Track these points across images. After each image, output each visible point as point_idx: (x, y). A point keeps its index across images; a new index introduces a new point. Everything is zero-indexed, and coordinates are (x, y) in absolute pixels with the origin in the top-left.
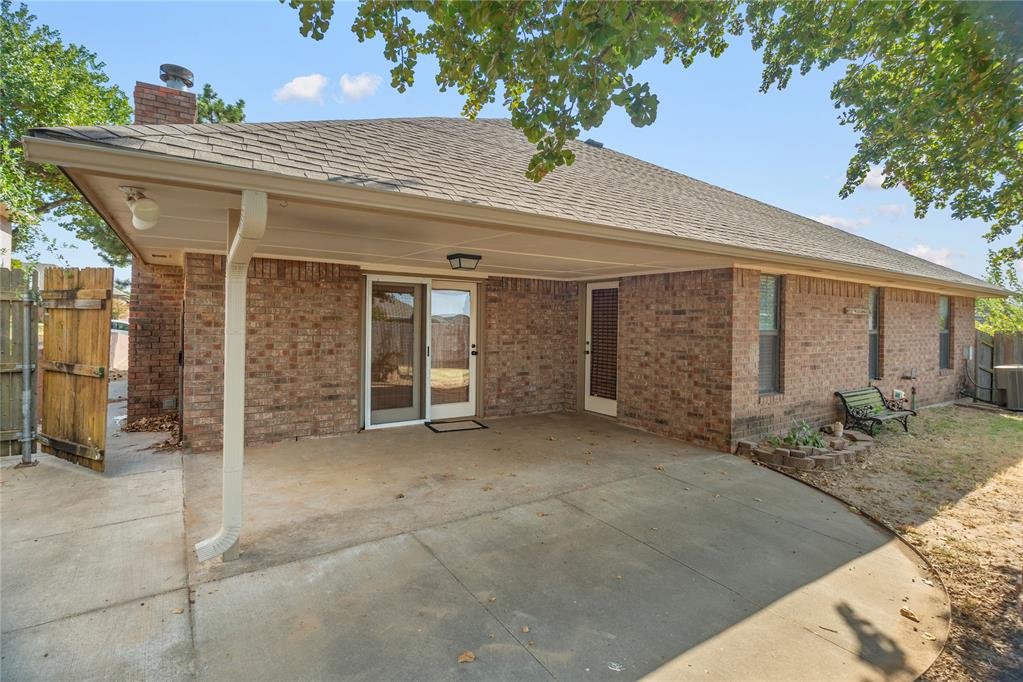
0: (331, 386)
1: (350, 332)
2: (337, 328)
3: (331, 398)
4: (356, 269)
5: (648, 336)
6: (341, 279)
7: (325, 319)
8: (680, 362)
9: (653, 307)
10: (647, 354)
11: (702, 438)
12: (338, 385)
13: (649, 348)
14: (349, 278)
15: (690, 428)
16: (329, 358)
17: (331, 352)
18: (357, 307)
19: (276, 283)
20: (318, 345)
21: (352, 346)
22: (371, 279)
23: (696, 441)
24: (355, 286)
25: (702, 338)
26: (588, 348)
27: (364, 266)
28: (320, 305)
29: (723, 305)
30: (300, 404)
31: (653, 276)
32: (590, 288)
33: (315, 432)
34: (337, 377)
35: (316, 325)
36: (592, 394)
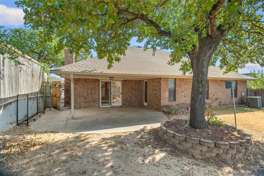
1: (97, 90)
2: (95, 90)
3: (94, 101)
4: (98, 79)
5: (151, 90)
6: (95, 81)
7: (93, 88)
8: (155, 95)
9: (151, 85)
10: (151, 94)
14: (97, 81)
15: (156, 107)
16: (94, 95)
18: (98, 86)
19: (85, 82)
20: (92, 92)
21: (97, 92)
22: (101, 81)
23: (157, 110)
24: (98, 82)
25: (157, 90)
26: (144, 93)
28: (92, 86)
29: (160, 84)
30: (89, 102)
31: (151, 79)
32: (145, 81)
33: (91, 107)
34: (95, 98)
35: (91, 89)
36: (145, 102)
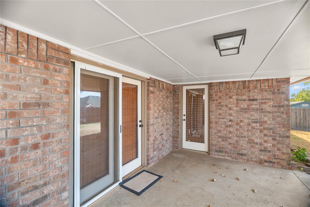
0: (36, 188)
1: (59, 119)
2: (43, 116)
4: (66, 52)
5: (231, 112)
6: (48, 59)
7: (26, 105)
8: (254, 125)
9: (234, 97)
10: (230, 121)
11: (270, 162)
12: (45, 184)
13: (232, 118)
14: (58, 60)
15: (262, 157)
16: (33, 155)
17: (36, 146)
18: (67, 92)
20: (15, 141)
21: (62, 135)
22: (80, 66)
23: (266, 164)
24: (66, 70)
25: (269, 112)
26: (184, 118)
27: (75, 51)
28: (18, 88)
29: (283, 96)
31: (234, 82)
32: (185, 89)
36: (187, 140)
